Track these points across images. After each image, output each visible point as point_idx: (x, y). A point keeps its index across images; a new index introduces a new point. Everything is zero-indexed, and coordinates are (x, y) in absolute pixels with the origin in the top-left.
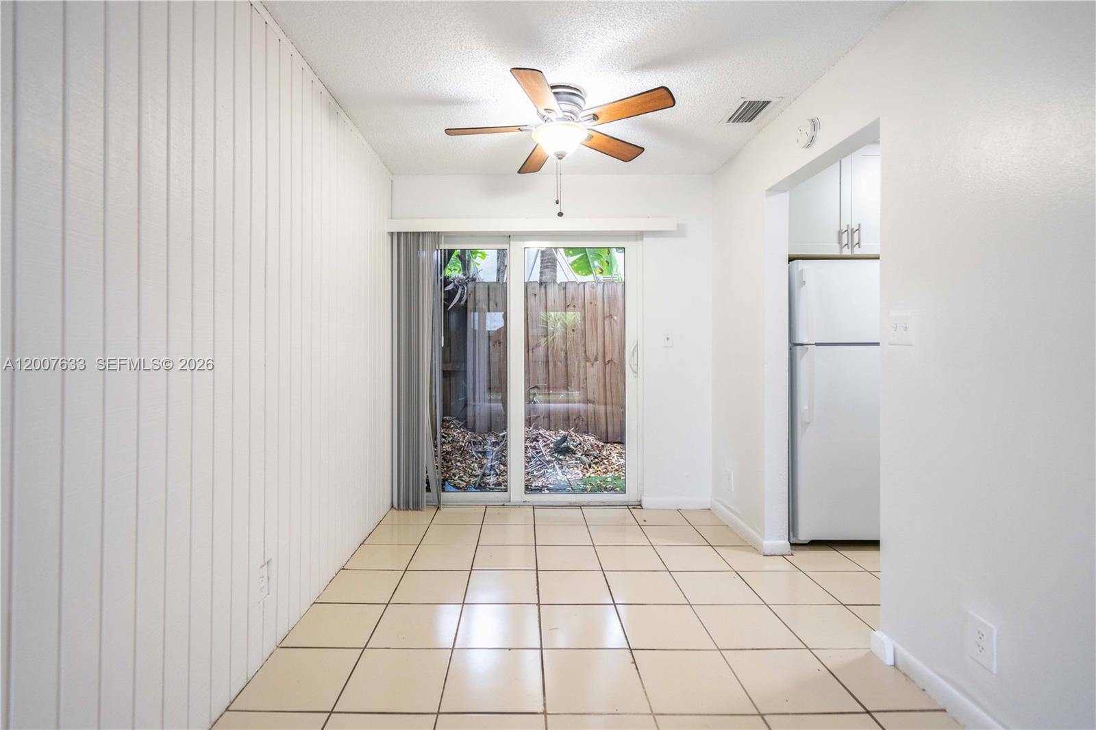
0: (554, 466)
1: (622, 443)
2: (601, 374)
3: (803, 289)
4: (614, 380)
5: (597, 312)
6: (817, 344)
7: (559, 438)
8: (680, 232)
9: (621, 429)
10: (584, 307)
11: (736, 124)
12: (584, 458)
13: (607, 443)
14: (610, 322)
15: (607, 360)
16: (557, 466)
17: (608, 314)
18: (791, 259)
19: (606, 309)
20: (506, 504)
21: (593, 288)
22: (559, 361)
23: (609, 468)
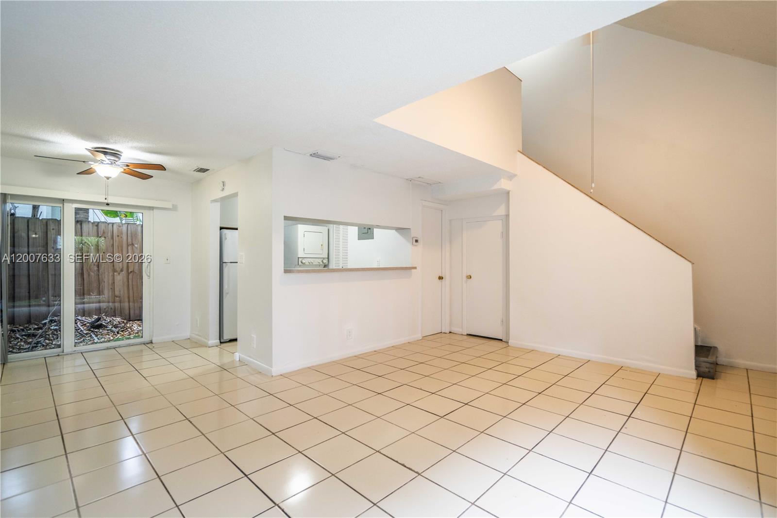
0: (91, 336)
1: (141, 320)
2: (125, 280)
3: (226, 241)
4: (134, 283)
5: (122, 241)
6: (231, 263)
7: (94, 320)
8: (174, 208)
9: (140, 312)
10: (112, 238)
11: (197, 173)
12: (113, 329)
13: (130, 321)
14: (133, 249)
15: (129, 271)
16: (93, 336)
17: (131, 243)
18: (221, 228)
19: (130, 240)
20: (60, 354)
21: (120, 227)
22: (92, 272)
23: (132, 333)
